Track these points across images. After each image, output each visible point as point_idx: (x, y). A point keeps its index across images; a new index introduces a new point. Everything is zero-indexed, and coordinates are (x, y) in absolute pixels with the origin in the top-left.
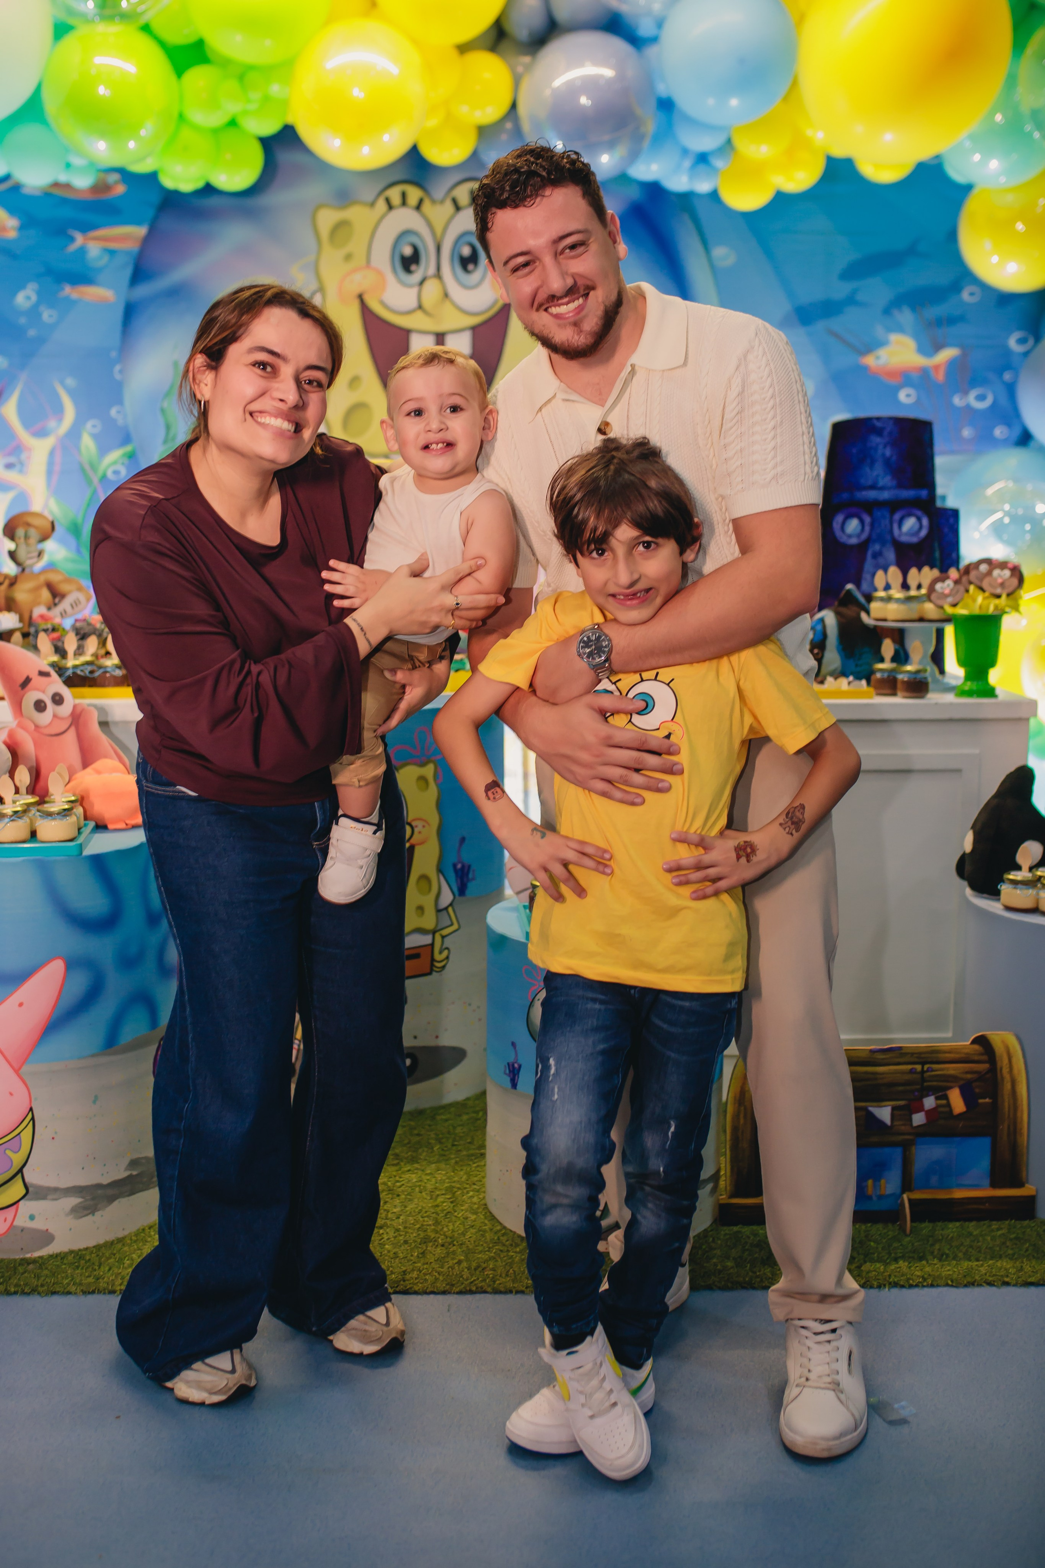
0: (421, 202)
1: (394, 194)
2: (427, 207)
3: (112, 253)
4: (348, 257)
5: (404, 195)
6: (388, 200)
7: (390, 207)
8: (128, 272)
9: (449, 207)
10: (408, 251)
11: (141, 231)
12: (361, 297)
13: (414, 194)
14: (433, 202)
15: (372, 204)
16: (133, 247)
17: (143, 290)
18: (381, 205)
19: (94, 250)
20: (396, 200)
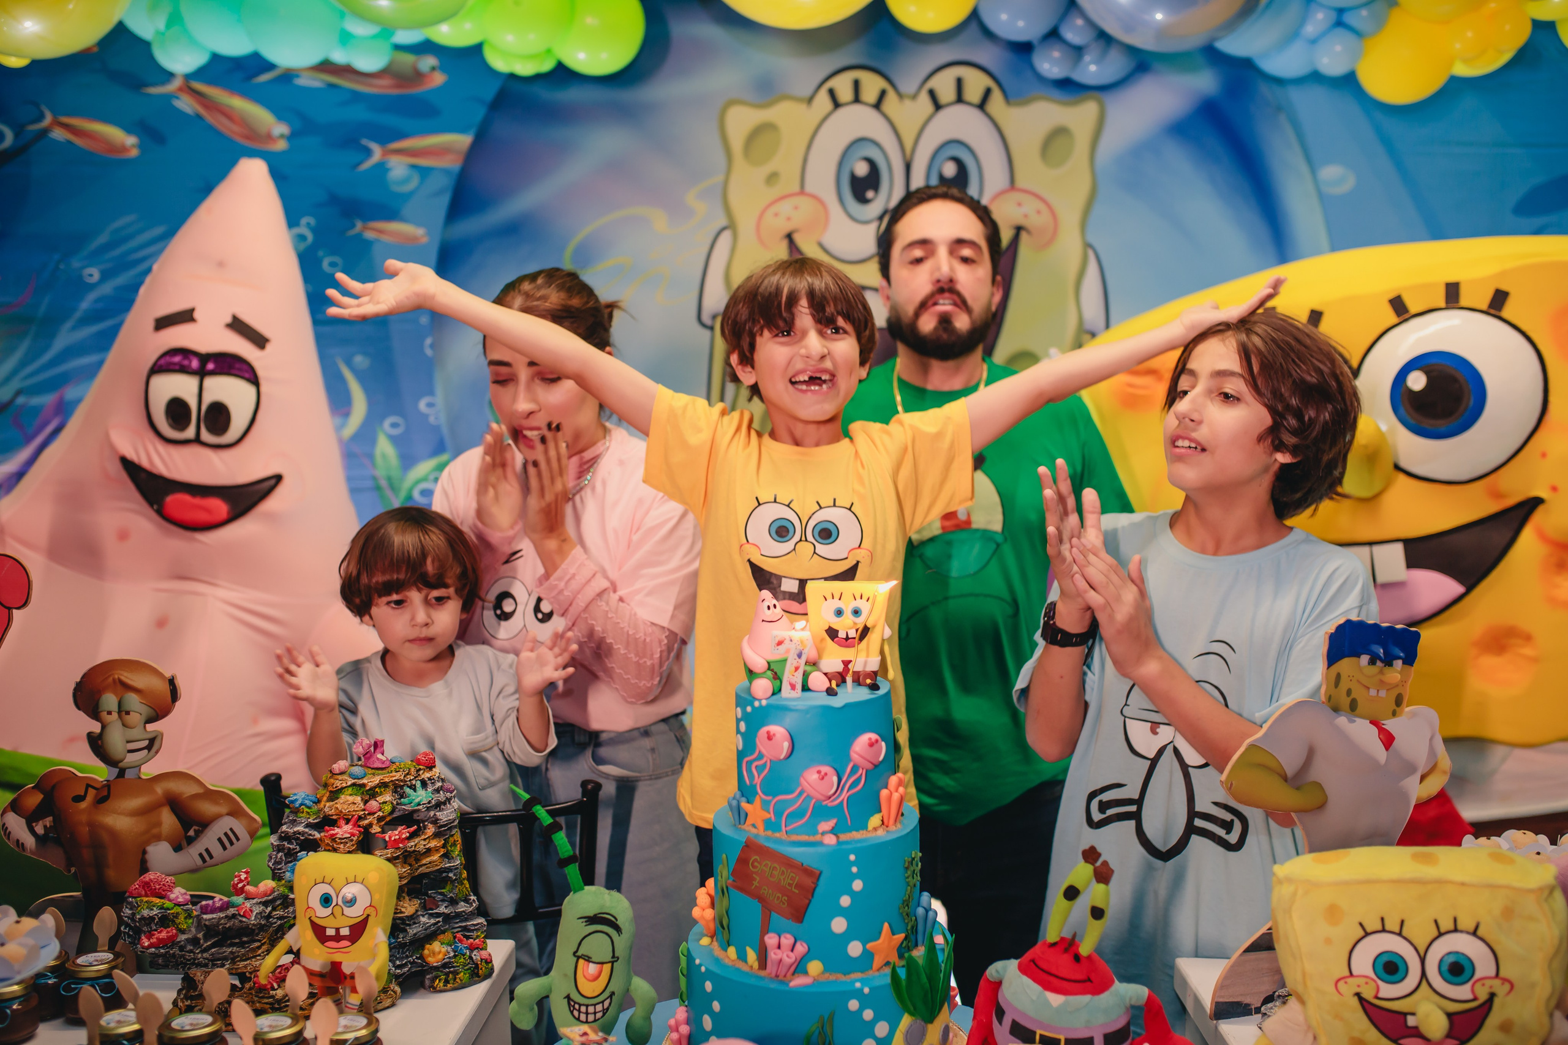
0: (883, 94)
1: (843, 85)
2: (891, 103)
3: (424, 172)
4: (772, 178)
5: (856, 84)
6: (832, 93)
7: (837, 105)
8: (445, 200)
9: (924, 103)
10: (862, 169)
11: (463, 140)
12: (789, 237)
13: (872, 85)
14: (900, 96)
15: (810, 100)
16: (452, 163)
17: (468, 226)
18: (823, 100)
19: (398, 168)
20: (845, 93)
